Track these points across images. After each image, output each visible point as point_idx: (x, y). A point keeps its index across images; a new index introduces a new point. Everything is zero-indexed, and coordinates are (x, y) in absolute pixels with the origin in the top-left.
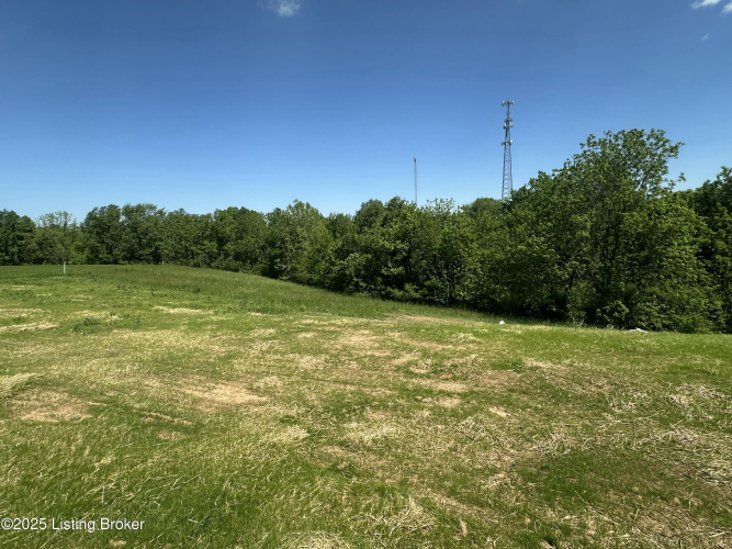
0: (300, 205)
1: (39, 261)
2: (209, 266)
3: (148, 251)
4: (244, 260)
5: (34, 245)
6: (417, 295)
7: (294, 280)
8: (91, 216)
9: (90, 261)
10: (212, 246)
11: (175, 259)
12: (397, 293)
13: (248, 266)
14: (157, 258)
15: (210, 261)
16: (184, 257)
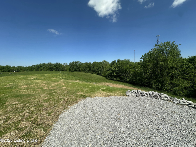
0: (104, 61)
1: (62, 71)
2: (88, 72)
3: (78, 69)
4: (94, 71)
5: (62, 68)
6: (119, 80)
7: (102, 76)
8: (70, 64)
9: (69, 71)
10: (88, 69)
11: (82, 71)
12: (115, 79)
13: (95, 73)
14: (79, 71)
15: (88, 71)
16: (84, 71)
